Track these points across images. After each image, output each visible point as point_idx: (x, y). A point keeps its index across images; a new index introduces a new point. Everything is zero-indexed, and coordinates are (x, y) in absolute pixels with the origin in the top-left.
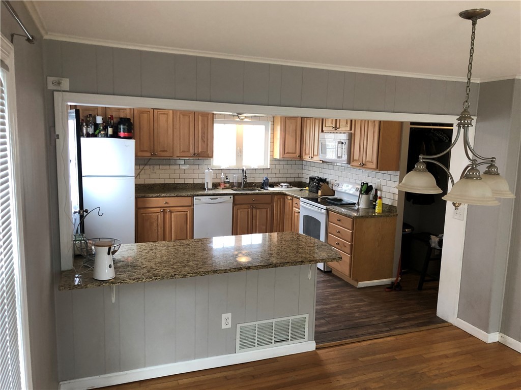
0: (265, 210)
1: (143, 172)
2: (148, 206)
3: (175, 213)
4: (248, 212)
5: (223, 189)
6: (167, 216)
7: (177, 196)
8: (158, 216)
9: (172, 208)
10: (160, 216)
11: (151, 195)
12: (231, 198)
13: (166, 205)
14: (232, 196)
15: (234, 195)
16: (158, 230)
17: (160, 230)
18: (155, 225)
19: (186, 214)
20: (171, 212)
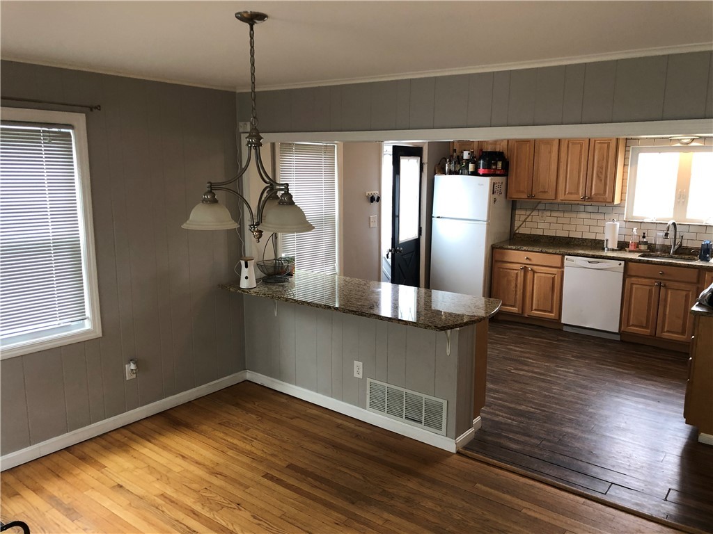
0: (684, 293)
1: (529, 219)
2: (506, 259)
3: (539, 274)
4: (650, 291)
5: (630, 252)
6: (530, 275)
7: (541, 252)
8: (517, 274)
9: (535, 268)
10: (521, 274)
11: (509, 247)
12: (620, 264)
13: (528, 262)
14: (623, 263)
15: (627, 261)
16: (516, 291)
17: (518, 293)
18: (513, 284)
19: (553, 278)
20: (534, 272)
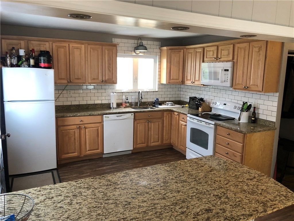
0: (158, 123)
1: (61, 95)
2: (66, 124)
3: (88, 129)
4: (145, 125)
5: (124, 108)
6: (83, 132)
7: (90, 115)
8: (75, 132)
9: (86, 125)
10: (77, 132)
11: (68, 115)
12: (132, 115)
13: (81, 123)
15: (134, 112)
16: (75, 142)
17: (77, 143)
18: (73, 139)
19: (98, 130)
20: (85, 128)
